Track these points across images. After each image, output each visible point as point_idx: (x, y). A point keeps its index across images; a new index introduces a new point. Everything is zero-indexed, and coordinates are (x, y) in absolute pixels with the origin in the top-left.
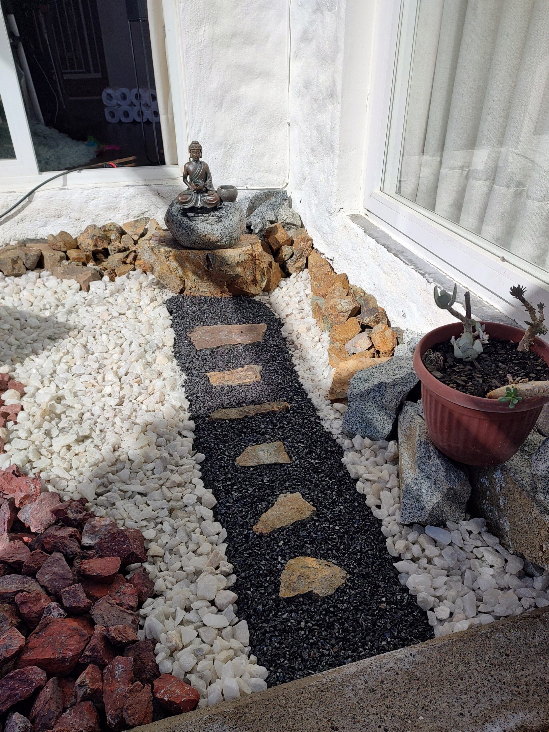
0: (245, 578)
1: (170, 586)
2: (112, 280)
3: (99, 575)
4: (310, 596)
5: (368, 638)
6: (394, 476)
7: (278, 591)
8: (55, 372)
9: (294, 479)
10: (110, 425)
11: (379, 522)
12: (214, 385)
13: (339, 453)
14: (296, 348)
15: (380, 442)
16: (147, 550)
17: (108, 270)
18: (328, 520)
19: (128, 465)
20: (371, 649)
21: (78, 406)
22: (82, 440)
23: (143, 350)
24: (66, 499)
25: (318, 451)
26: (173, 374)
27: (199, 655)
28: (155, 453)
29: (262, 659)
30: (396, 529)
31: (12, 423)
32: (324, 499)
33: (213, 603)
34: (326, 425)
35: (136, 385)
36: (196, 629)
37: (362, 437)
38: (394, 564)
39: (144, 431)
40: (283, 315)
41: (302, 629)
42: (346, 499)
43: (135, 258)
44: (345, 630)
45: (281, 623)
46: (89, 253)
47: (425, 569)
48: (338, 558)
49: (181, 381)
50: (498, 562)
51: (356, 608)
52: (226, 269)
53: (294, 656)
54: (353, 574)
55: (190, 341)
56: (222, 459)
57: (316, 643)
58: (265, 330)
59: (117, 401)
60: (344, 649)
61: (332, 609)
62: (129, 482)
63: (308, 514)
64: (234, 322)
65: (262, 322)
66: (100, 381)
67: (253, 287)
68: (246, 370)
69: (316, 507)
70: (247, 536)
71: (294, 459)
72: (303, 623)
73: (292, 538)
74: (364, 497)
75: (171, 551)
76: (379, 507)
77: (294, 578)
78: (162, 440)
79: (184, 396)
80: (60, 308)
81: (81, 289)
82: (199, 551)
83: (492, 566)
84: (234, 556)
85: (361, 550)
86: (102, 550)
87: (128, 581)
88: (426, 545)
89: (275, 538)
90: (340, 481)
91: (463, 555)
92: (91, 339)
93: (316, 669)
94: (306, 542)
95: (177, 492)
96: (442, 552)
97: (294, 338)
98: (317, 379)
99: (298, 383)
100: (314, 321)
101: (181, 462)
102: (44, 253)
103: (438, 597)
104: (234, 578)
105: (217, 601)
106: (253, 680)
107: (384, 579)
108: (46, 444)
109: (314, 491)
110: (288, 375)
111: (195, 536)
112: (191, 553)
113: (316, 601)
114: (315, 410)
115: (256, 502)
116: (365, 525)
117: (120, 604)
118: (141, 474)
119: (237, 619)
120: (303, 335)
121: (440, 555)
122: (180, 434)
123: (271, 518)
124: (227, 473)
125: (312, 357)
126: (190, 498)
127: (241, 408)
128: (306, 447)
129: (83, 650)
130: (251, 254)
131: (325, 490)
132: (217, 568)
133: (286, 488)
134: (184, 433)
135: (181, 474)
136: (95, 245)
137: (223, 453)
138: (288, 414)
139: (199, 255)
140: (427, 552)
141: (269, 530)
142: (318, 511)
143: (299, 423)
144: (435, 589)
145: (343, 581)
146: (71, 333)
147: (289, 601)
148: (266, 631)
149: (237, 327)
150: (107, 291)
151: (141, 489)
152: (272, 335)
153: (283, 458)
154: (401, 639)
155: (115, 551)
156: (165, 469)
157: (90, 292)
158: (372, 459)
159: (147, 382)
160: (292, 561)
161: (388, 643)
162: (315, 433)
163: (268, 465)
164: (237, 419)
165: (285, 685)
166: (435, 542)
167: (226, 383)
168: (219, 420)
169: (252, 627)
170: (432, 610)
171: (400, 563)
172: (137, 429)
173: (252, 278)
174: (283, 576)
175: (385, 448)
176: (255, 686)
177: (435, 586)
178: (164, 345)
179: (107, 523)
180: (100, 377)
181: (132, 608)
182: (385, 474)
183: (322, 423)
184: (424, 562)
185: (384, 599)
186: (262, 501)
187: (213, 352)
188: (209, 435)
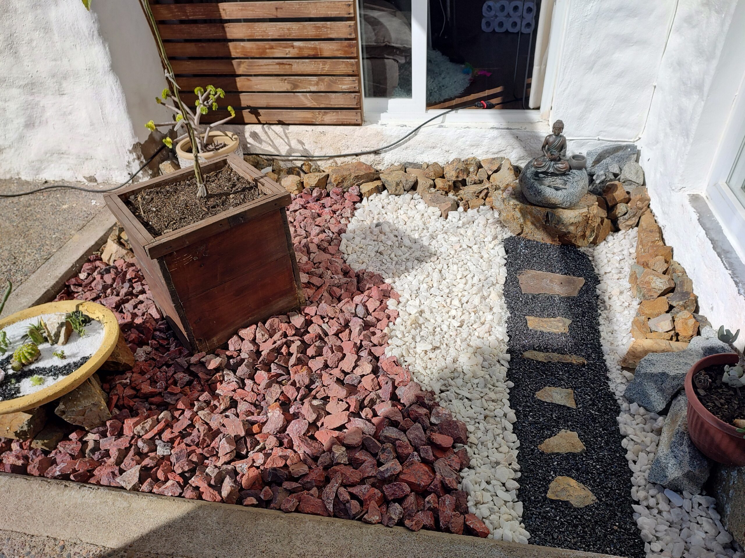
0: (527, 477)
1: (479, 465)
2: (465, 210)
3: (440, 445)
4: (566, 503)
5: (598, 542)
6: (654, 444)
7: (546, 493)
8: (419, 288)
9: (576, 422)
10: (453, 342)
11: (631, 473)
12: (530, 328)
13: (616, 412)
14: (606, 308)
15: (652, 414)
16: (468, 437)
17: (464, 201)
18: (593, 459)
19: (462, 376)
20: (599, 549)
21: (432, 321)
22: (435, 348)
23: (481, 285)
24: (424, 389)
25: (600, 405)
26: (500, 311)
27: (491, 510)
28: (481, 373)
29: (528, 528)
30: (642, 482)
31: (392, 323)
32: (594, 443)
33: (504, 485)
34: (612, 386)
35: (473, 314)
36: (492, 496)
37: (639, 405)
38: (632, 505)
39: (475, 353)
40: (602, 272)
41: (557, 521)
42: (611, 448)
43: (486, 195)
44: (584, 532)
45: (544, 512)
46: (451, 183)
47: (655, 516)
48: (593, 487)
49: (505, 318)
50: (712, 532)
51: (596, 522)
52: (560, 227)
53: (547, 534)
54: (601, 501)
55: (518, 283)
56: (526, 390)
57: (563, 532)
58: (581, 286)
59: (459, 324)
60: (581, 542)
61: (579, 517)
62: (461, 388)
63: (579, 450)
64: (557, 271)
65: (581, 276)
66: (449, 304)
67: (581, 240)
68: (558, 321)
69: (587, 447)
70: (533, 450)
71: (579, 406)
72: (558, 518)
73: (564, 463)
74: (626, 451)
75: (482, 443)
76: (635, 462)
77: (559, 489)
78: (486, 364)
79: (505, 330)
80: (425, 231)
81: (441, 216)
82: (500, 449)
83: (706, 533)
84: (522, 460)
85: (612, 487)
86: (442, 429)
87: (455, 453)
88: (661, 501)
89: (552, 459)
90: (610, 434)
91: (687, 517)
92: (445, 267)
93: (559, 545)
94: (573, 468)
95: (492, 406)
96: (671, 510)
97: (606, 298)
98: (616, 344)
99: (599, 343)
100: (629, 286)
101: (497, 384)
102: (419, 180)
103: (657, 537)
104: (519, 474)
105: (506, 484)
106: (521, 537)
107: (622, 512)
108: (412, 346)
109: (588, 435)
110: (592, 333)
111: (499, 439)
112: (494, 449)
113: (570, 508)
114: (607, 370)
115: (544, 429)
116: (620, 471)
117: (450, 466)
118: (469, 385)
119: (517, 500)
120: (614, 298)
121: (669, 511)
122: (499, 361)
123: (552, 444)
124: (527, 401)
125: (617, 320)
126: (499, 412)
127: (548, 354)
128: (591, 399)
129: (430, 485)
130: (586, 216)
131: (597, 437)
132: (510, 464)
133: (568, 426)
134: (502, 362)
135: (496, 393)
136: (457, 177)
137: (527, 385)
138: (584, 369)
139: (541, 212)
140: (660, 506)
141: (549, 451)
142: (587, 450)
143: (590, 379)
144: (656, 531)
145: (592, 502)
146: (432, 259)
147: (552, 501)
148: (533, 513)
149: (559, 276)
150: (461, 222)
151: (469, 396)
152: (587, 292)
153: (571, 404)
154: (621, 551)
155: (450, 432)
156: (485, 386)
157: (447, 220)
158: (641, 425)
159: (481, 313)
160: (560, 477)
161: (611, 550)
162: (602, 390)
163: (558, 405)
164: (542, 362)
165: (539, 546)
166: (670, 501)
167: (539, 329)
168: (528, 359)
169: (525, 507)
170: (649, 543)
171: (636, 506)
172: (471, 350)
173: (582, 233)
174: (552, 485)
175: (655, 420)
176: (522, 540)
177: (657, 529)
178: (497, 283)
179: (447, 413)
180: (448, 300)
181: (456, 470)
182: (648, 440)
183: (610, 383)
184: (655, 511)
185: (617, 524)
186: (548, 429)
187: (534, 298)
188: (519, 369)
